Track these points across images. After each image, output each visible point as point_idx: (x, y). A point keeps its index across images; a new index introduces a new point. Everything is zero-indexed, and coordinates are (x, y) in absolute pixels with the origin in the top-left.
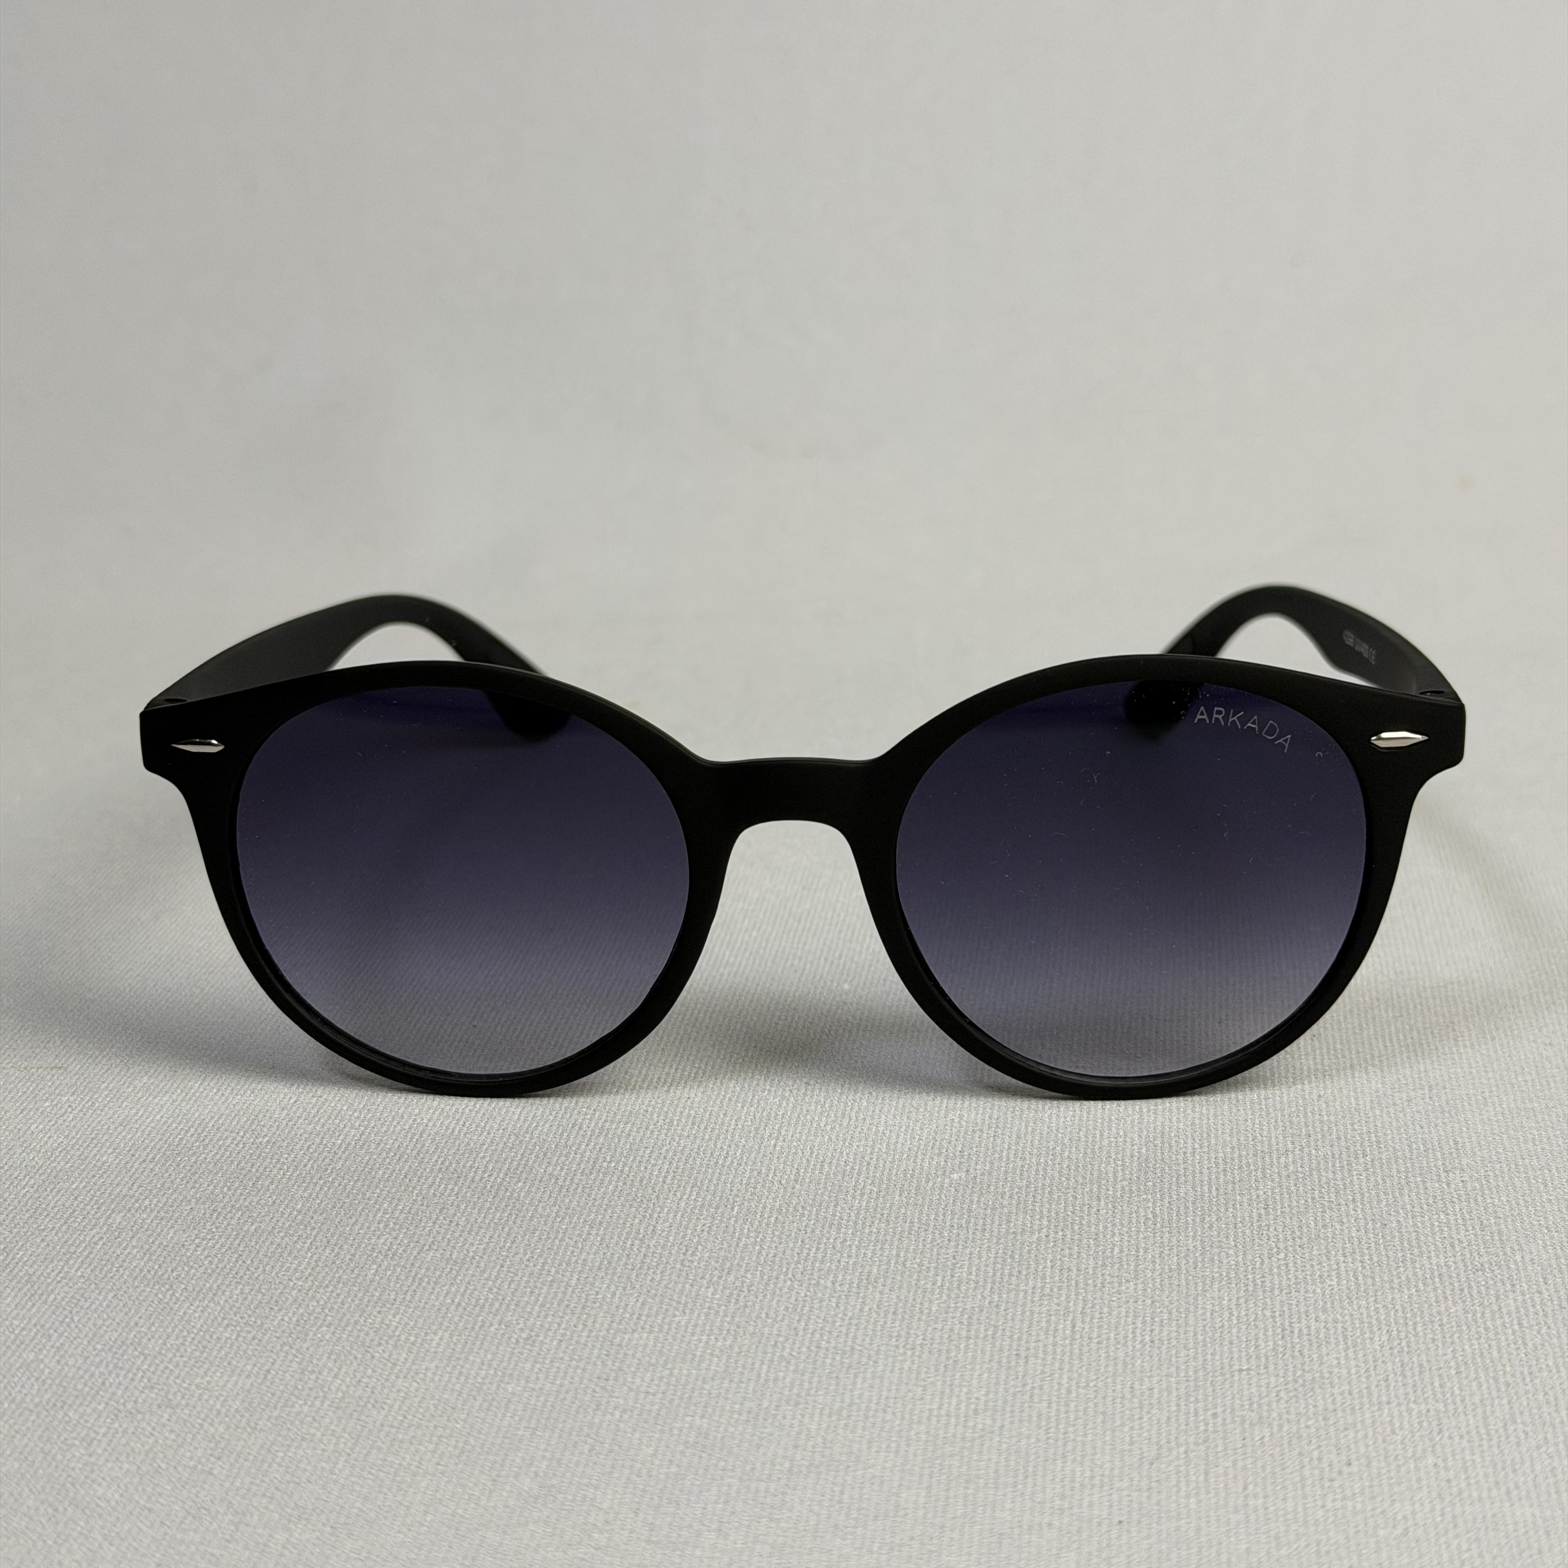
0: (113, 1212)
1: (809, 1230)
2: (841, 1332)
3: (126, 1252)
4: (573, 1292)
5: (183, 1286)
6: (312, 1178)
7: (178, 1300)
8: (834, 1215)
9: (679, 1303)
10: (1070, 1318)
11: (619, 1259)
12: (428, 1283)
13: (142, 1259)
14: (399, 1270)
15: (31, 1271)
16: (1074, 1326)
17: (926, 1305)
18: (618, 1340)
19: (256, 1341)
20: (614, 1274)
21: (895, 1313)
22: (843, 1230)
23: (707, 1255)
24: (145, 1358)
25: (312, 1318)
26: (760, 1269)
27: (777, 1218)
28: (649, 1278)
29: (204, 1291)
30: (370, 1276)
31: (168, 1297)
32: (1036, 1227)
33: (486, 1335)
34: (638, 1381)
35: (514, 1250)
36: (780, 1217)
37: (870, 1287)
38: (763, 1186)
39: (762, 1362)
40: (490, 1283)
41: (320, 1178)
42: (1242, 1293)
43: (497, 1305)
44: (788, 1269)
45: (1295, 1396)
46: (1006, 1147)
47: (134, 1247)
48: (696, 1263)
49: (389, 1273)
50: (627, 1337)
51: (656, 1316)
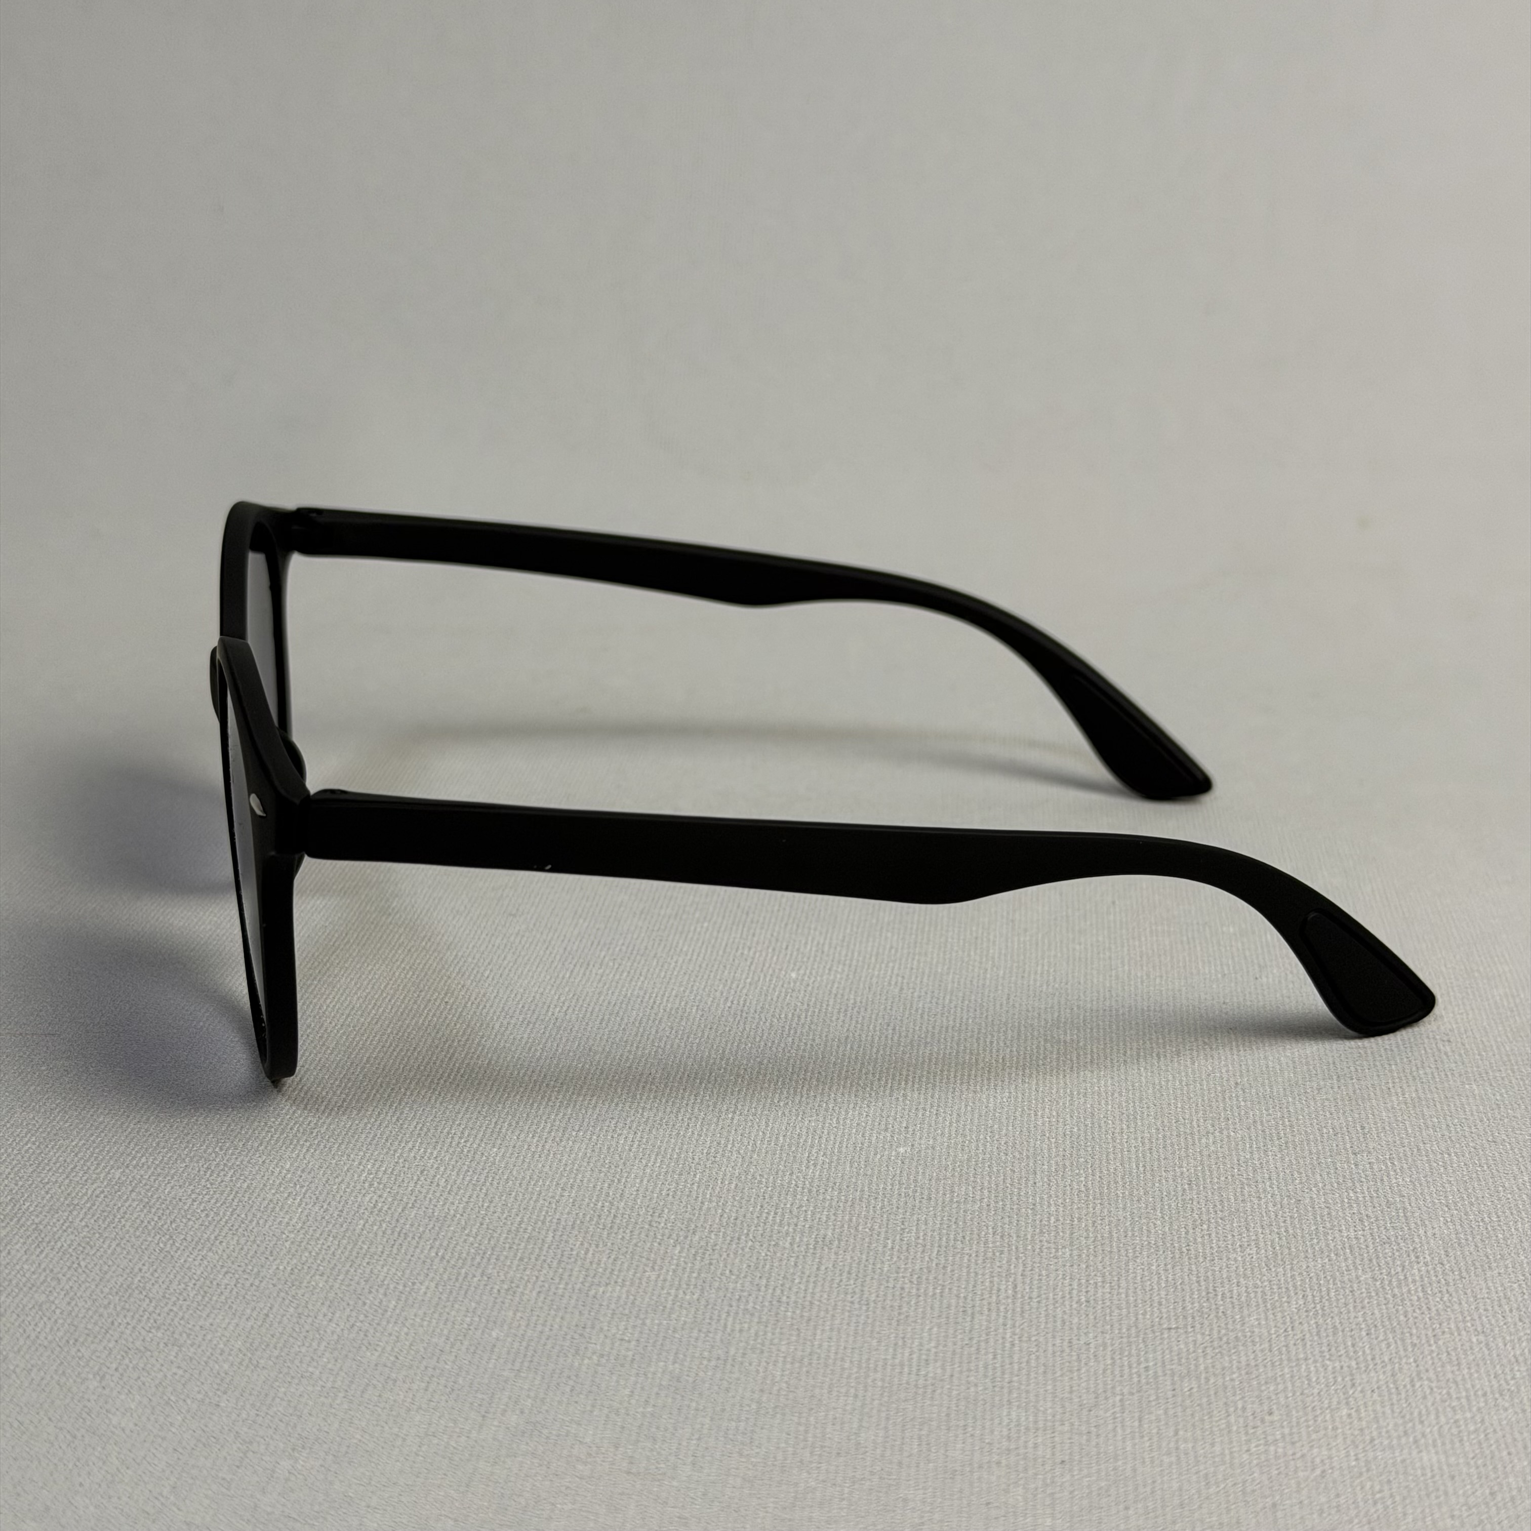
0: (112, 1167)
1: (767, 1196)
2: (799, 1288)
3: (127, 1204)
4: (549, 1248)
5: (182, 1237)
6: (298, 1141)
7: (178, 1249)
8: (790, 1183)
9: (648, 1259)
10: (1011, 1280)
11: (591, 1219)
12: (413, 1238)
13: (142, 1211)
14: (384, 1225)
15: (37, 1221)
16: (1015, 1286)
17: (879, 1266)
18: (592, 1293)
19: (254, 1287)
20: (586, 1232)
21: (849, 1273)
22: (798, 1197)
23: (673, 1217)
24: (151, 1301)
25: (306, 1268)
26: (723, 1230)
27: (737, 1185)
28: (620, 1237)
29: (202, 1241)
30: (357, 1231)
31: (169, 1246)
32: (978, 1197)
33: (470, 1286)
34: (614, 1331)
35: (492, 1209)
36: (739, 1184)
37: (826, 1248)
38: (723, 1156)
39: (728, 1313)
40: (471, 1239)
41: (306, 1141)
42: (1169, 1260)
43: (478, 1259)
44: (749, 1231)
45: (1220, 1352)
46: (947, 1123)
47: (134, 1200)
48: (662, 1225)
49: (375, 1228)
50: (601, 1290)
51: (628, 1270)
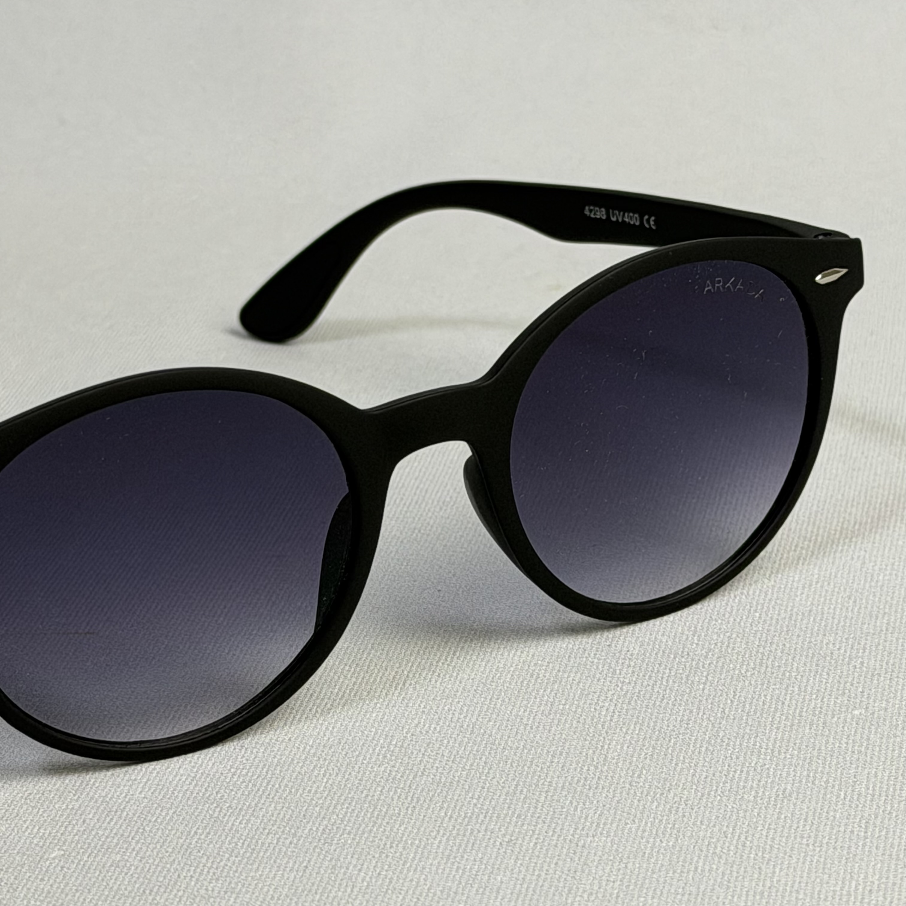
1: (734, 757)
2: (762, 834)
4: (542, 806)
5: (228, 805)
7: (225, 815)
8: (755, 745)
9: (629, 814)
11: (578, 781)
12: (425, 801)
13: (190, 784)
14: (399, 790)
15: (104, 794)
17: (832, 813)
18: (581, 843)
19: (293, 845)
20: (575, 793)
21: (806, 820)
22: (762, 757)
23: (650, 777)
24: (208, 858)
25: (335, 828)
26: (694, 787)
27: (707, 748)
28: (604, 795)
29: (245, 808)
30: (376, 797)
31: (217, 813)
33: (476, 840)
34: (600, 873)
35: (491, 776)
36: (710, 747)
37: (785, 801)
38: (695, 722)
39: (699, 857)
40: (475, 801)
41: (324, 720)
43: (482, 817)
44: (717, 787)
48: (641, 784)
49: (391, 793)
50: (589, 839)
51: (611, 824)
